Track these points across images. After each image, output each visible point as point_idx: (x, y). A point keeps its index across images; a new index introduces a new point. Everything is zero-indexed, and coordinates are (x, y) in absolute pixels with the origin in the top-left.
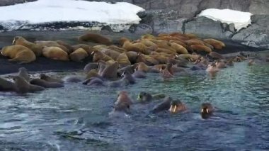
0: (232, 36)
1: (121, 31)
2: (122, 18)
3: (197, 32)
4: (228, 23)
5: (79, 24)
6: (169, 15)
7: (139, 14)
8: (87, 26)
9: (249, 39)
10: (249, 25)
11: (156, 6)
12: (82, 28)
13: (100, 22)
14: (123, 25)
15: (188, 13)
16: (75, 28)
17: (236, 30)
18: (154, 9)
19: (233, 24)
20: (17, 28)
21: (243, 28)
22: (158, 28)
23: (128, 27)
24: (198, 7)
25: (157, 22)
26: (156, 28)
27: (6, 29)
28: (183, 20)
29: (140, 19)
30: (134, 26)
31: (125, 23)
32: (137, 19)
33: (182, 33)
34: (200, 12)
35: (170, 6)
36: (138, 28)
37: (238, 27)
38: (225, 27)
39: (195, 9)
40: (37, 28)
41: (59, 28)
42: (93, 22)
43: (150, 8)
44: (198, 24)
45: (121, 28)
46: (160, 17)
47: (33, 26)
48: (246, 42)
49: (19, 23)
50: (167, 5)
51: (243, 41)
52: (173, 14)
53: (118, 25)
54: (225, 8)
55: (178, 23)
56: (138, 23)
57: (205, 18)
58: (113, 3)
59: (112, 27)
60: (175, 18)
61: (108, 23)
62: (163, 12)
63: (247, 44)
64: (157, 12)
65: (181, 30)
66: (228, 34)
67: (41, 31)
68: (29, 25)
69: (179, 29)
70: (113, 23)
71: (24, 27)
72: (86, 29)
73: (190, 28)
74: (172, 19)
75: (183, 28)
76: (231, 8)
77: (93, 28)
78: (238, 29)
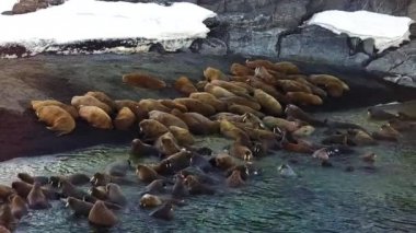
0: (368, 62)
1: (179, 51)
2: (179, 31)
3: (302, 54)
4: (362, 38)
5: (117, 43)
6: (255, 23)
7: (207, 22)
8: (129, 46)
9: (400, 70)
10: (405, 43)
11: (235, 8)
12: (122, 48)
13: (148, 37)
14: (181, 41)
15: (288, 18)
16: (113, 50)
17: (376, 50)
18: (232, 12)
19: (371, 41)
20: (42, 49)
21: (392, 49)
22: (237, 44)
23: (190, 43)
24: (308, 7)
25: (234, 35)
26: (234, 45)
27: (29, 52)
28: (279, 31)
29: (208, 30)
30: (198, 41)
31: (185, 37)
32: (203, 31)
33: (276, 53)
34: (309, 16)
35: (259, 7)
36: (205, 46)
37: (381, 45)
38: (355, 45)
39: (301, 11)
40: (66, 49)
41: (92, 49)
42: (138, 39)
43: (225, 12)
44: (306, 40)
45: (177, 46)
46: (240, 27)
47: (61, 46)
48: (394, 75)
49: (43, 43)
50: (253, 5)
51: (389, 75)
52: (262, 21)
53: (173, 41)
54: (359, 8)
55: (270, 36)
57: (318, 29)
58: (167, 5)
59: (165, 45)
60: (265, 29)
61: (160, 39)
62: (245, 18)
63: (395, 80)
64: (235, 18)
65: (273, 49)
66: (360, 58)
67: (70, 55)
68: (55, 46)
69: (272, 46)
70: (166, 39)
71: (50, 49)
72: (128, 49)
73: (290, 46)
74: (260, 30)
75: (279, 46)
77: (138, 49)
78: (382, 49)
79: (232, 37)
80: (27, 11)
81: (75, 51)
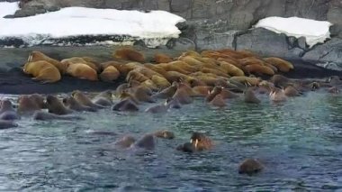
0: (303, 54)
1: (157, 47)
2: (157, 31)
3: (253, 49)
4: (297, 37)
5: (107, 38)
6: (215, 27)
7: (179, 25)
8: (117, 41)
9: (327, 58)
10: (327, 40)
11: (199, 15)
12: (111, 42)
13: (133, 35)
14: (159, 40)
15: (241, 22)
16: (103, 43)
17: (308, 46)
18: (197, 18)
19: (303, 38)
20: (39, 42)
21: (319, 44)
22: (203, 43)
23: (165, 42)
24: (254, 14)
25: (200, 36)
26: (200, 43)
27: (27, 44)
28: (235, 32)
29: (179, 32)
30: (172, 40)
31: (162, 37)
32: (175, 32)
33: (233, 49)
34: (256, 22)
35: (218, 15)
36: (177, 43)
37: (311, 42)
38: (292, 42)
39: (250, 18)
40: (60, 42)
41: (84, 42)
42: (124, 36)
43: (192, 18)
44: (255, 38)
45: (156, 43)
46: (204, 28)
47: (56, 40)
48: (324, 63)
49: (40, 37)
50: (214, 13)
51: (319, 62)
52: (221, 24)
53: (153, 39)
54: (292, 15)
55: (227, 36)
56: (177, 36)
57: (264, 30)
58: (146, 12)
59: (146, 42)
60: (223, 31)
61: (142, 37)
62: (208, 22)
63: (325, 65)
64: (200, 22)
65: (231, 45)
66: (297, 51)
67: (64, 46)
68: (51, 39)
69: (229, 44)
70: (147, 37)
71: (46, 42)
72: (116, 43)
73: (243, 43)
74: (220, 32)
75: (235, 43)
76: (300, 15)
77: (124, 43)
78: (311, 45)
79: (199, 37)
80: (27, 16)
81: (69, 44)
